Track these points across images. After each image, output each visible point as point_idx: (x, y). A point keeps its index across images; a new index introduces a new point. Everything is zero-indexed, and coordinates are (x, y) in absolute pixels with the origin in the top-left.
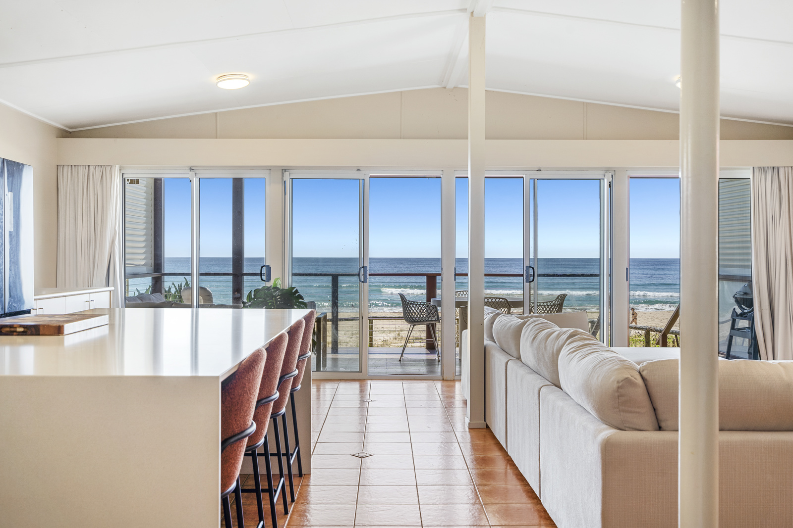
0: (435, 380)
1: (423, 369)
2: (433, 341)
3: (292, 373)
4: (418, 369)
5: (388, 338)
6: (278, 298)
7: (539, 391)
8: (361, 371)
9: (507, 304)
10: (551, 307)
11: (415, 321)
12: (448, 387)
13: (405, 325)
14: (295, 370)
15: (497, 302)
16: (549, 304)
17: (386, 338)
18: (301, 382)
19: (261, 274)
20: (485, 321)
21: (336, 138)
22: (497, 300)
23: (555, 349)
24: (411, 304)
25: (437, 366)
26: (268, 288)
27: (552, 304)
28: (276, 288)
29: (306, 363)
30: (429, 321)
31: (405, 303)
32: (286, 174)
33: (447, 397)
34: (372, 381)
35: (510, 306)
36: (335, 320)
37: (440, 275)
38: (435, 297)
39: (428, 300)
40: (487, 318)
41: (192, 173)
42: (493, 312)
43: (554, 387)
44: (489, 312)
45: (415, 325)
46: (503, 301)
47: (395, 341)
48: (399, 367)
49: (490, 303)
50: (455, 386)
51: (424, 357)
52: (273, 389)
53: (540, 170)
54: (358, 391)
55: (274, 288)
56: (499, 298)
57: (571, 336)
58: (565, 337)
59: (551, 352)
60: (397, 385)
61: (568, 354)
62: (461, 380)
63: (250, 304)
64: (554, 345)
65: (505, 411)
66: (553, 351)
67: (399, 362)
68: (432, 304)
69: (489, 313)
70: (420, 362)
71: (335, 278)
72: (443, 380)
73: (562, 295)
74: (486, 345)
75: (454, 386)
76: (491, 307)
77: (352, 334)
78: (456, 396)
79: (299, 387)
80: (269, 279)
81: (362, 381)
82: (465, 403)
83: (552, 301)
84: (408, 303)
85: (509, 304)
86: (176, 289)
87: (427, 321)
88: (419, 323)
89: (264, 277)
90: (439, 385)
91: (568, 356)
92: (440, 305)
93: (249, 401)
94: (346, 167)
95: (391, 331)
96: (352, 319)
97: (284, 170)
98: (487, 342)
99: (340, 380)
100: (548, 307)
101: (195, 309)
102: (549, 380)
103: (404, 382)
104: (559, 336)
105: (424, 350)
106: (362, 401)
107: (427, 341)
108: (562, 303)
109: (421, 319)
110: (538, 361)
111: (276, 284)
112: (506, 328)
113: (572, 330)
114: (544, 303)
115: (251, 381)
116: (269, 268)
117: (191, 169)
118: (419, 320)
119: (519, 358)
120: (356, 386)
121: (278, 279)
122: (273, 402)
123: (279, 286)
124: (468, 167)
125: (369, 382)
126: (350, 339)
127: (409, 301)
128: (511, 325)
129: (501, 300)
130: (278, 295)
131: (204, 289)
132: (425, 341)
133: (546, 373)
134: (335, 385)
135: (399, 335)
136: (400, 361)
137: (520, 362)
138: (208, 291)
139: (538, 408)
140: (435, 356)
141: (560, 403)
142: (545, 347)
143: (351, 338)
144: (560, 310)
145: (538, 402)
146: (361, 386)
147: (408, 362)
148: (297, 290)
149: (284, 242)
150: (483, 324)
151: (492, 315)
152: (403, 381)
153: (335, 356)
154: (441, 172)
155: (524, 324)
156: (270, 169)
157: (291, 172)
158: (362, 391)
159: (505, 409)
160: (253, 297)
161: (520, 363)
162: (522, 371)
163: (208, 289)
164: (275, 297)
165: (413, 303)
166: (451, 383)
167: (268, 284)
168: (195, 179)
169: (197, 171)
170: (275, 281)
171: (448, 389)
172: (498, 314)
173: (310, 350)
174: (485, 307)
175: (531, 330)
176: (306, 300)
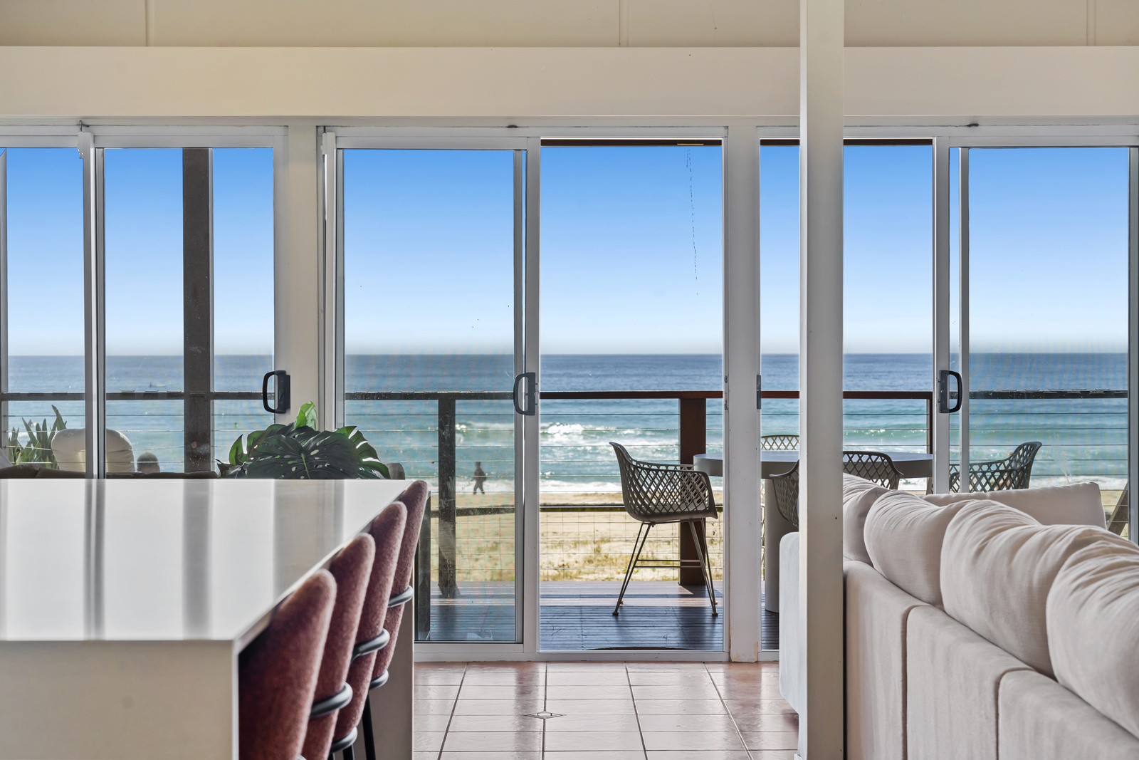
0: (708, 663)
1: (671, 636)
2: (698, 564)
3: (374, 638)
4: (663, 634)
5: (572, 560)
6: (316, 455)
7: (997, 685)
8: (520, 640)
9: (889, 470)
10: (1001, 477)
11: (653, 515)
12: (744, 679)
13: (627, 525)
14: (383, 633)
15: (864, 464)
16: (994, 468)
17: (567, 561)
18: (388, 663)
19: (265, 396)
20: (845, 508)
21: (454, 45)
22: (865, 458)
23: (1036, 578)
24: (643, 469)
25: (708, 628)
26: (285, 430)
27: (1002, 468)
28: (304, 430)
29: (401, 615)
30: (690, 513)
31: (628, 467)
32: (328, 138)
33: (741, 705)
34: (548, 665)
35: (896, 473)
36: (448, 513)
37: (718, 395)
38: (702, 450)
39: (686, 458)
40: (849, 503)
41: (85, 136)
42: (861, 488)
43: (1035, 674)
44: (854, 487)
45: (652, 524)
46: (879, 460)
47: (591, 567)
48: (613, 630)
49: (855, 465)
50: (760, 676)
51: (677, 603)
52: (339, 678)
53: (976, 125)
54: (511, 692)
55: (300, 429)
56: (870, 454)
57: (1078, 544)
58: (1061, 546)
59: (1025, 585)
60: (614, 674)
61: (1072, 593)
62: (777, 662)
63: (239, 469)
64: (1033, 566)
65: (901, 739)
66: (1031, 583)
67: (612, 619)
68: (696, 468)
69: (851, 491)
70: (668, 619)
71: (447, 406)
72: (730, 662)
73: (1028, 444)
74: (847, 572)
75: (757, 679)
76: (859, 475)
77: (479, 549)
78: (763, 701)
79: (385, 677)
80: (284, 406)
81: (523, 666)
82: (793, 720)
83: (1002, 462)
84: (636, 467)
85: (894, 469)
86: (31, 434)
87: (683, 513)
88: (661, 520)
89: (271, 403)
90: (719, 674)
91: (1075, 594)
92: (718, 473)
93: (295, 705)
94: (480, 118)
95: (578, 542)
96: (497, 510)
97: (322, 128)
98: (850, 563)
99: (468, 663)
100: (993, 475)
101: (94, 481)
102: (1021, 655)
103: (632, 668)
104: (1044, 545)
105: (677, 588)
106: (526, 714)
107: (682, 564)
108: (1030, 465)
109: (668, 507)
110: (992, 608)
111: (305, 420)
112: (902, 527)
113: (1079, 529)
114: (981, 465)
115: (303, 654)
116: (284, 379)
117: (83, 125)
118: (664, 511)
119: (937, 603)
120: (509, 678)
121: (309, 406)
122: (337, 712)
123: (310, 425)
124: (799, 118)
125: (541, 668)
126: (473, 563)
127: (638, 462)
128: (913, 521)
129: (874, 458)
130: (315, 448)
131: (114, 435)
132: (678, 564)
133: (1010, 639)
134: (455, 677)
135: (598, 551)
136: (615, 614)
137: (940, 613)
138: (123, 441)
139: (994, 729)
140: (706, 602)
141: (1055, 714)
142: (1010, 574)
143: (477, 560)
144: (1023, 483)
145: (993, 712)
146: (520, 679)
147: (636, 619)
148: (359, 436)
149: (322, 311)
150: (838, 517)
151: (861, 494)
152: (628, 665)
153: (448, 602)
154: (723, 131)
155: (948, 516)
156: (286, 123)
157: (340, 131)
158: (525, 690)
159: (900, 732)
160: (245, 452)
161: (938, 615)
162: (947, 636)
163: (122, 435)
164: (306, 451)
165: (648, 467)
166: (751, 671)
167: (286, 420)
168: (92, 151)
169: (97, 131)
170: (302, 412)
171: (744, 685)
172: (876, 493)
173: (411, 584)
174: (845, 475)
175: (969, 532)
176: (383, 460)
